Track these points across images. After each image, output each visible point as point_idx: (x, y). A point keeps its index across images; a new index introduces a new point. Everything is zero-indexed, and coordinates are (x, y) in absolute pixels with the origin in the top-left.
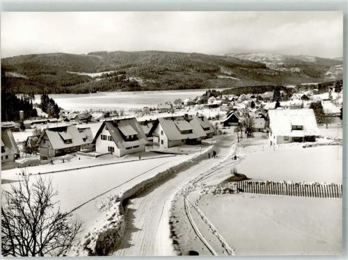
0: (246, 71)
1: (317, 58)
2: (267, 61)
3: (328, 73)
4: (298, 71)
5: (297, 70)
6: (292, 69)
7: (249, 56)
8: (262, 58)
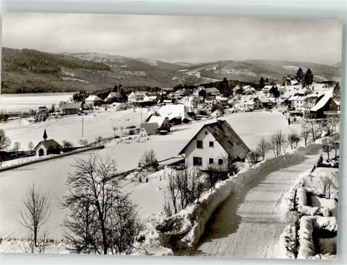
0: (89, 73)
1: (158, 62)
2: (109, 63)
3: (174, 78)
4: (145, 74)
5: (143, 73)
6: (136, 73)
7: (86, 56)
8: (102, 60)
